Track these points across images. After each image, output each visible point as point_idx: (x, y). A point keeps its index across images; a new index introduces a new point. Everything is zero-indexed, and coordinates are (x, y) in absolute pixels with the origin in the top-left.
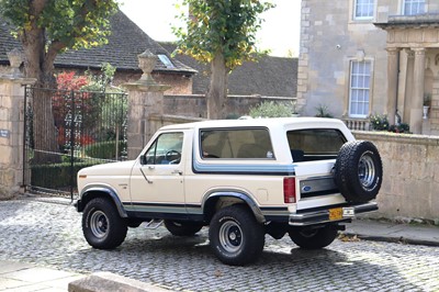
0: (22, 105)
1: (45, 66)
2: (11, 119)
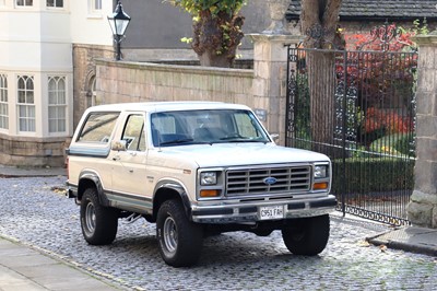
0: (283, 74)
1: (326, 16)
2: (269, 94)
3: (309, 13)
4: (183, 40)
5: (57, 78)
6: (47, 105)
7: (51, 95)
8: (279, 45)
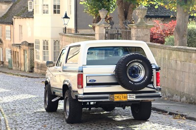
3: (120, 16)
4: (90, 26)
5: (57, 41)
6: (53, 51)
7: (55, 47)
8: (103, 28)
